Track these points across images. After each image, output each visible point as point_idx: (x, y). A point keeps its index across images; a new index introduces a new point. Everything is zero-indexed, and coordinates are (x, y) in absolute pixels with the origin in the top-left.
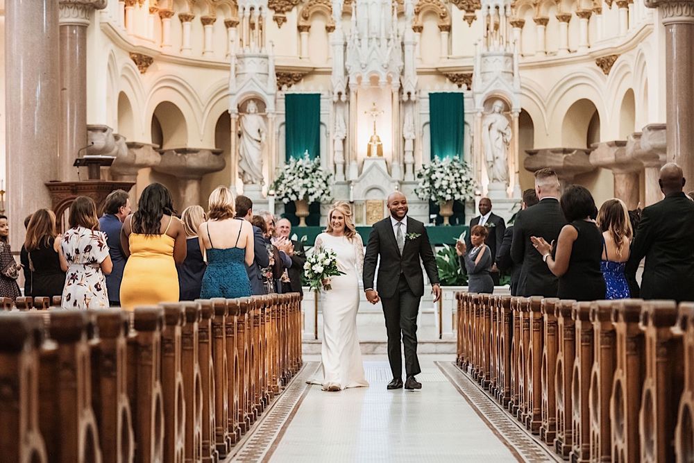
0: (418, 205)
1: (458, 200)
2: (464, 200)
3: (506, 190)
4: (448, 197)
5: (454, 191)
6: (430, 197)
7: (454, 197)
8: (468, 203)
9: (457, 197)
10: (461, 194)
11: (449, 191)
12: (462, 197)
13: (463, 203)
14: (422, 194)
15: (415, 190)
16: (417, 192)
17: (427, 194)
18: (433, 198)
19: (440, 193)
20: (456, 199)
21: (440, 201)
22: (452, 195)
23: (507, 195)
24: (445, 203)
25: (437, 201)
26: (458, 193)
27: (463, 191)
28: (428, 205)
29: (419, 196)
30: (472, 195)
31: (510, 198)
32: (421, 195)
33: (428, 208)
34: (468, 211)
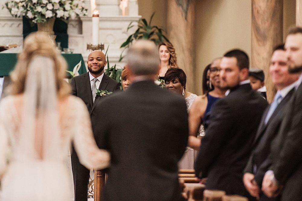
0: (10, 23)
1: (61, 17)
2: (68, 18)
3: (119, 5)
4: (49, 14)
5: (57, 6)
6: (26, 13)
7: (56, 14)
8: (72, 20)
9: (60, 13)
10: (64, 10)
11: (50, 7)
12: (66, 14)
13: (66, 22)
14: (16, 9)
15: (7, 4)
16: (9, 6)
17: (22, 9)
18: (30, 15)
19: (39, 9)
20: (59, 16)
21: (38, 18)
22: (54, 11)
23: (120, 11)
24: (45, 20)
25: (35, 18)
26: (61, 8)
27: (67, 7)
28: (22, 23)
29: (13, 12)
30: (78, 11)
31: (124, 16)
32: (14, 11)
33: (21, 26)
34: (72, 31)
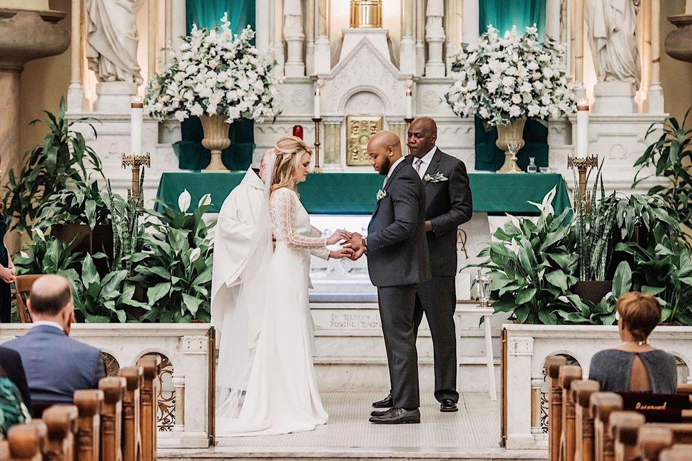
0: (454, 127)
1: (535, 116)
2: (546, 118)
3: (633, 97)
4: (515, 111)
5: (528, 98)
6: (478, 110)
7: (527, 111)
8: (553, 122)
9: (533, 110)
10: (541, 104)
11: (516, 98)
12: (543, 111)
13: (544, 123)
14: (462, 104)
15: (447, 96)
16: (451, 99)
17: (471, 103)
18: (484, 113)
19: (499, 103)
20: (531, 114)
21: (498, 118)
22: (522, 106)
23: (635, 107)
24: (508, 122)
25: (492, 117)
26: (536, 102)
27: (545, 99)
28: (473, 126)
29: (456, 109)
30: (564, 106)
31: (641, 114)
32: (459, 106)
33: (473, 131)
34: (555, 140)
